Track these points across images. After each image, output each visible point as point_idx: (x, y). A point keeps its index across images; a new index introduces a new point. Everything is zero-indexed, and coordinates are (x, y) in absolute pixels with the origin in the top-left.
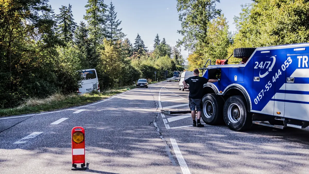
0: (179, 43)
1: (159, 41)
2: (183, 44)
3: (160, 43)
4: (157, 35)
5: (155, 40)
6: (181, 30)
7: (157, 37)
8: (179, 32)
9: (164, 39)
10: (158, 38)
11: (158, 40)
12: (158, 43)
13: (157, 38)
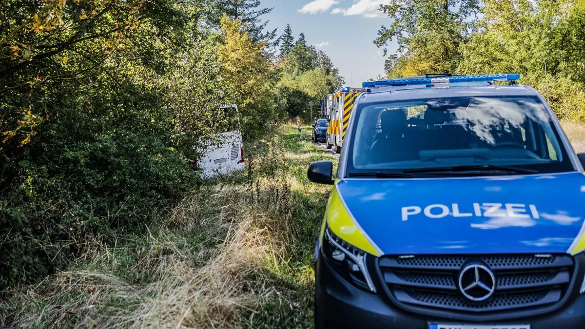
0: (385, 35)
1: (292, 38)
2: (394, 38)
3: (292, 43)
4: (288, 27)
5: (284, 36)
6: (388, 4)
7: (288, 31)
8: (385, 9)
9: (302, 35)
10: (289, 34)
11: (290, 36)
12: (289, 43)
13: (287, 34)
